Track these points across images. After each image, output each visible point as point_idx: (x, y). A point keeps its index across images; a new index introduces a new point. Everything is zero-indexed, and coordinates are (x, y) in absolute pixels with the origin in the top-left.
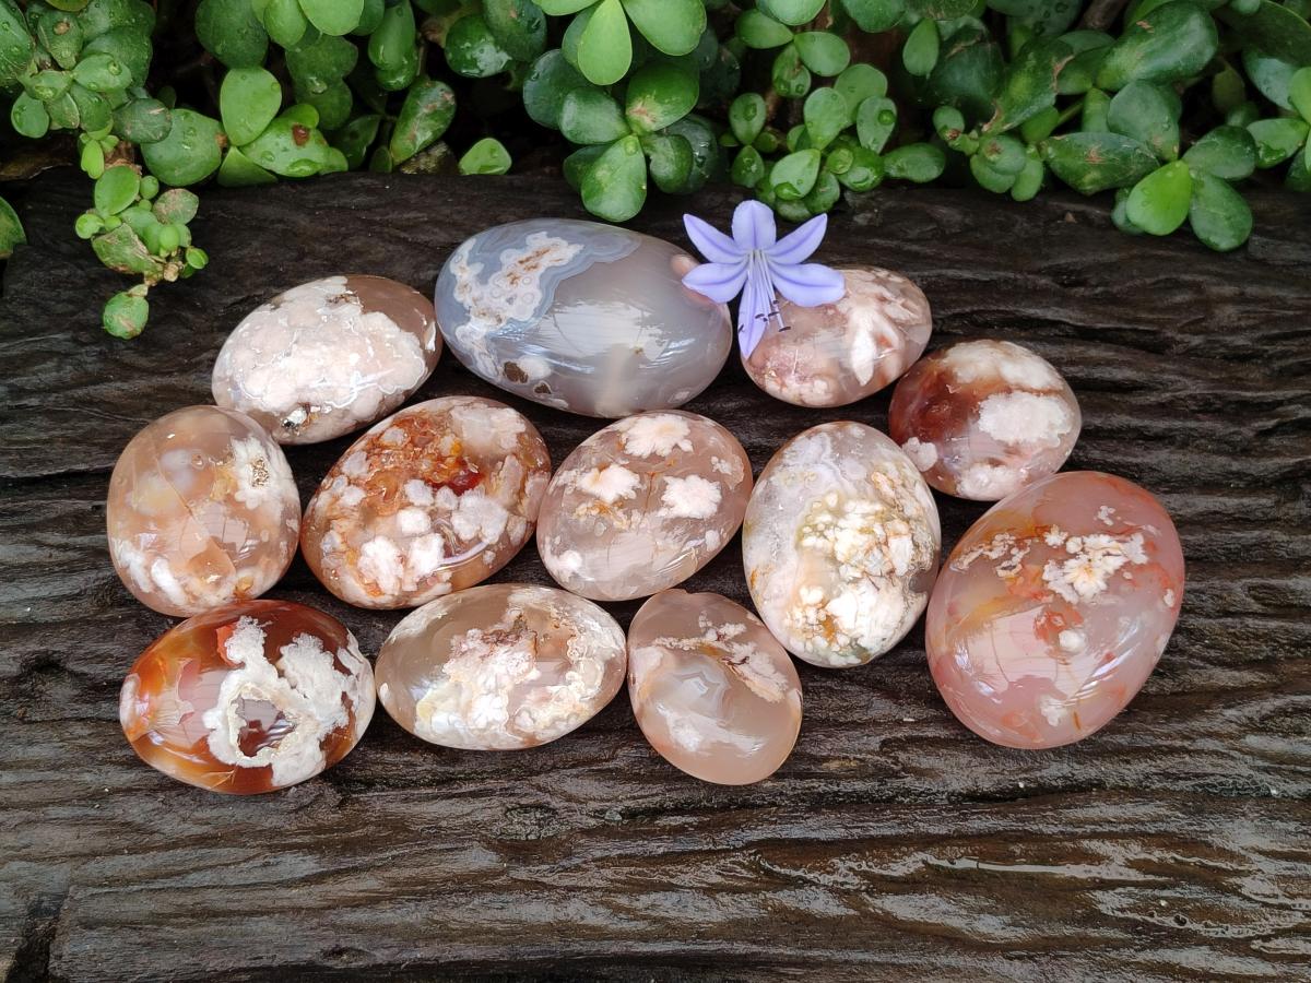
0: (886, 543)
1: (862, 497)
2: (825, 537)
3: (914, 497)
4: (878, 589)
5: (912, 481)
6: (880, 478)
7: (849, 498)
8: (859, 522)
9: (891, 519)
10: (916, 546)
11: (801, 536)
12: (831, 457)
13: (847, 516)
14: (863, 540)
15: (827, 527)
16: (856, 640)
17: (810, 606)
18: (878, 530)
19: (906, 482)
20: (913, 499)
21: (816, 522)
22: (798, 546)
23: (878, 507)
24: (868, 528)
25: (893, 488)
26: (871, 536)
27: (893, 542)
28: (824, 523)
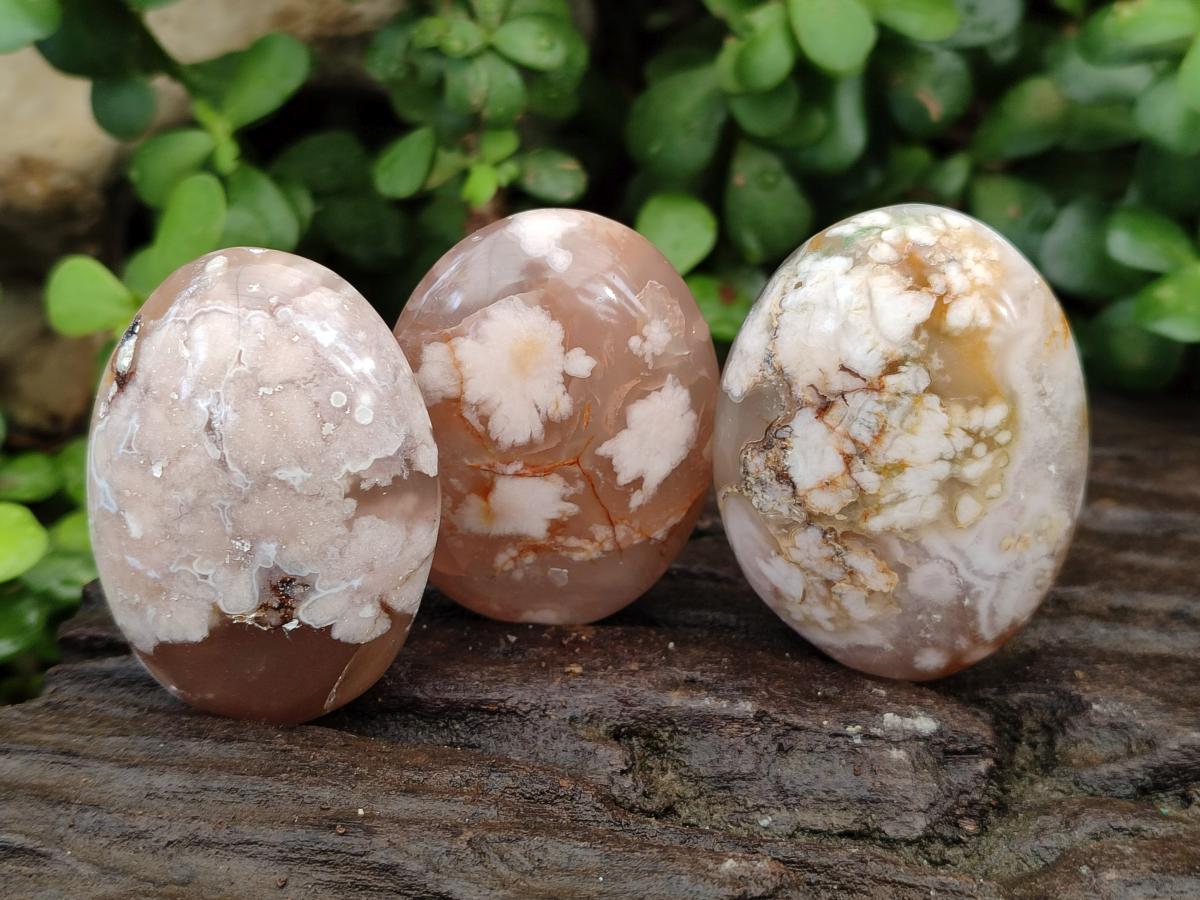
0: (848, 459)
1: (911, 537)
2: (969, 432)
3: (803, 570)
4: (843, 368)
5: (812, 599)
6: (880, 582)
7: (935, 524)
8: (908, 482)
9: (847, 509)
10: (783, 477)
11: (1011, 422)
12: (978, 594)
13: (935, 485)
14: (893, 449)
15: (968, 453)
16: (857, 263)
17: (965, 294)
18: (869, 479)
19: (823, 591)
20: (806, 563)
21: (990, 457)
22: (1012, 400)
23: (876, 524)
24: (890, 476)
25: (851, 573)
26: (881, 462)
27: (833, 465)
28: (976, 458)
